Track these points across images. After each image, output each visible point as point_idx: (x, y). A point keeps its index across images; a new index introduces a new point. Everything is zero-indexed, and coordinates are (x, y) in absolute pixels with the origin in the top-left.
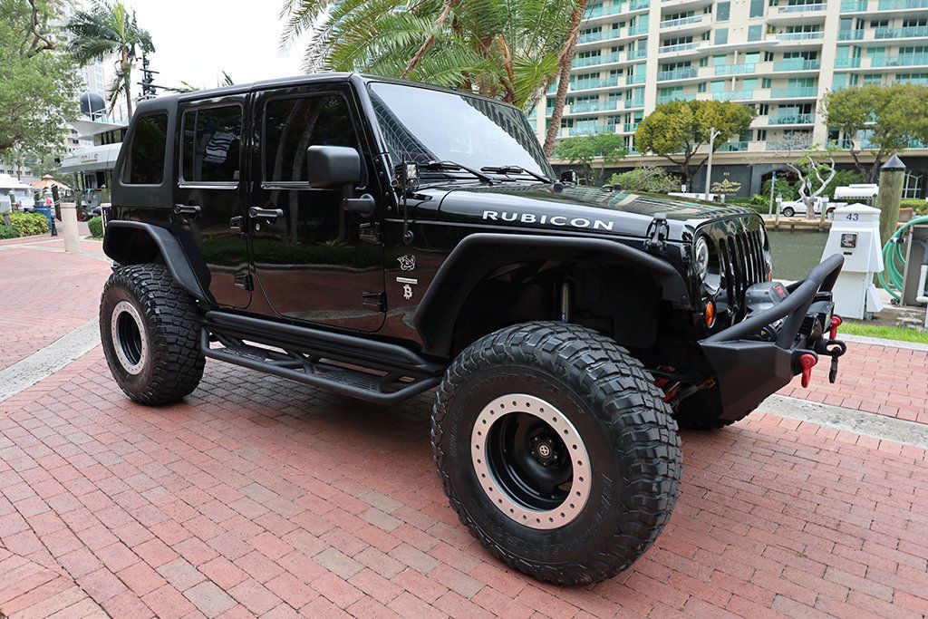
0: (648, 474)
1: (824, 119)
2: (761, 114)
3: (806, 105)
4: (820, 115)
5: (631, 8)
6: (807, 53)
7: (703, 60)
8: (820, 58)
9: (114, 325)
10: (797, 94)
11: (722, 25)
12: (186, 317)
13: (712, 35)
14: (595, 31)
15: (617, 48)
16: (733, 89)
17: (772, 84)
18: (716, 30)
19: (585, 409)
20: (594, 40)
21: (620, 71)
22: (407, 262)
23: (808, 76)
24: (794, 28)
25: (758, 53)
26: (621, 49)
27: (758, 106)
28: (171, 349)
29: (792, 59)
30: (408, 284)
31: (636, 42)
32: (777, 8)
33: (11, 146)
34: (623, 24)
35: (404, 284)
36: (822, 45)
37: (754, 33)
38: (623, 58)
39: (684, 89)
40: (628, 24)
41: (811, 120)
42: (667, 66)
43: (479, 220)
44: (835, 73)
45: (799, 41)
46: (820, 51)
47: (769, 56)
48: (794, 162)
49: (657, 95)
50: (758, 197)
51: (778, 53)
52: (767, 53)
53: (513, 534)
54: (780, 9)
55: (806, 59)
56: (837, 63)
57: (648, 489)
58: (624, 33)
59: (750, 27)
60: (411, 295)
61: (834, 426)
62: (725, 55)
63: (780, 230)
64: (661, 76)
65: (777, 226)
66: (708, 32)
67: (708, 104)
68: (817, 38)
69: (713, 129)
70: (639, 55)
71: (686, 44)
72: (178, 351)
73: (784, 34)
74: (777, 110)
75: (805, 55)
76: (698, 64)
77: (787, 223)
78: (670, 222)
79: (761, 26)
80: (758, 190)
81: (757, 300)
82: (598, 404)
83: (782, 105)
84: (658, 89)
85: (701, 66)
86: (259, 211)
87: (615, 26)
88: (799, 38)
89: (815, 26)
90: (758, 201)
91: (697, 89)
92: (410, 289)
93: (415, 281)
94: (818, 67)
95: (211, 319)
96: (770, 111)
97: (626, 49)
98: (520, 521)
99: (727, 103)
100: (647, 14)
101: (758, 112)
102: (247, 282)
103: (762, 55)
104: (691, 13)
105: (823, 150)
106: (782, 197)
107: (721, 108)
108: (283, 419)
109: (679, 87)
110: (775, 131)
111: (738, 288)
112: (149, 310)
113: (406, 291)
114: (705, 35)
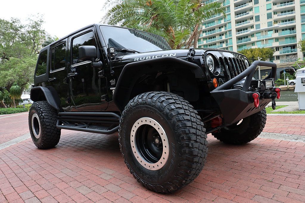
0: (188, 140)
1: (300, 50)
2: (276, 50)
3: (293, 46)
4: (299, 48)
5: (225, 21)
6: (290, 28)
7: (252, 35)
8: (296, 29)
10: (289, 42)
11: (258, 23)
12: (53, 117)
13: (255, 26)
14: (213, 30)
15: (221, 35)
16: (265, 44)
17: (279, 40)
18: (256, 25)
19: (163, 117)
20: (213, 33)
21: (223, 42)
22: (113, 82)
23: (292, 36)
24: (285, 21)
25: (272, 30)
26: (223, 35)
27: (275, 48)
28: (48, 127)
29: (285, 31)
30: (113, 90)
31: (228, 32)
32: (277, 15)
33: (26, 83)
34: (222, 27)
36: (295, 25)
37: (270, 24)
38: (224, 38)
39: (247, 46)
40: (224, 27)
41: (296, 51)
42: (240, 38)
44: (302, 34)
45: (286, 25)
46: (295, 27)
47: (276, 31)
48: (291, 66)
49: (237, 48)
50: (280, 80)
51: (280, 30)
52: (275, 30)
53: (146, 174)
54: (278, 15)
55: (290, 30)
56: (302, 31)
57: (188, 145)
58: (223, 30)
59: (268, 22)
61: (296, 141)
62: (260, 33)
63: (289, 90)
64: (238, 42)
65: (288, 89)
66: (253, 26)
67: (256, 50)
68: (293, 23)
69: (259, 57)
70: (229, 36)
71: (245, 31)
72: (50, 128)
73: (281, 23)
74: (282, 49)
75: (290, 29)
76: (251, 36)
77: (292, 87)
79: (272, 21)
80: (279, 77)
82: (167, 115)
83: (284, 47)
84: (237, 46)
85: (252, 37)
86: (70, 75)
87: (220, 28)
88: (287, 24)
89: (292, 19)
90: (280, 81)
91: (252, 45)
93: (115, 88)
94: (295, 33)
95: (60, 115)
96: (279, 49)
97: (225, 35)
98: (148, 168)
99: (263, 48)
100: (230, 22)
101: (275, 50)
102: (69, 100)
103: (274, 31)
104: (246, 20)
105: (302, 60)
106: (289, 78)
107: (261, 51)
108: (85, 150)
109: (245, 45)
110: (283, 56)
112: (41, 114)
114: (252, 27)
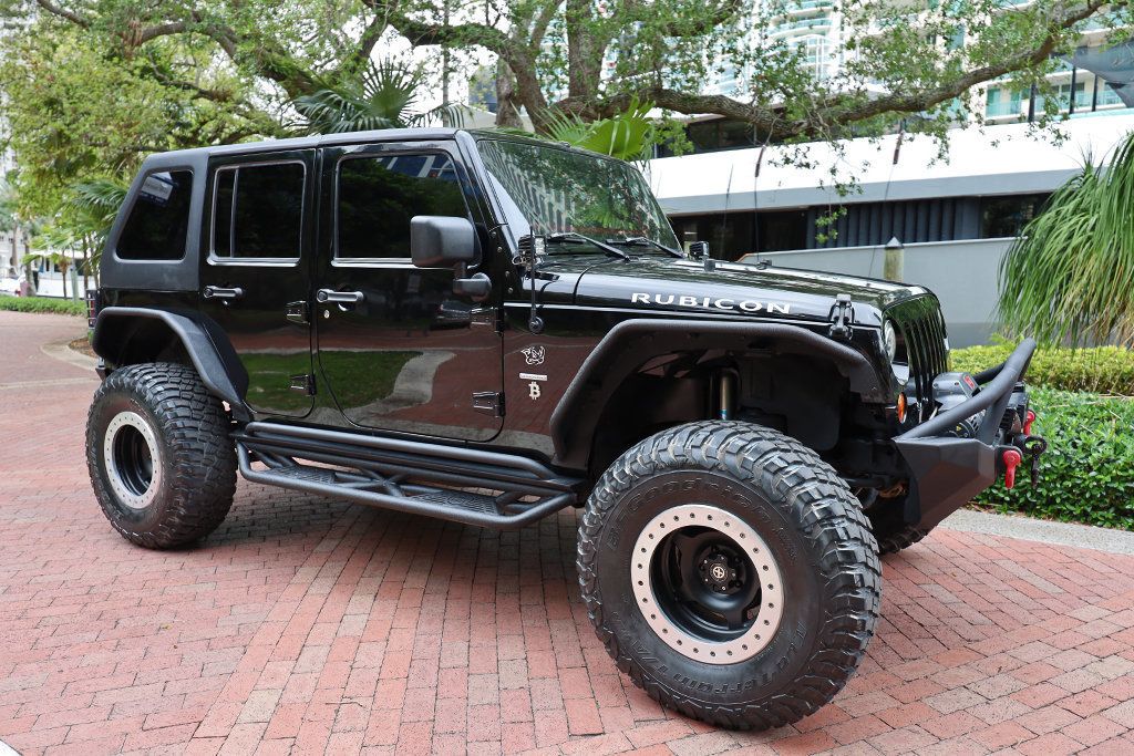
9: (108, 444)
22: (533, 354)
30: (534, 382)
35: (530, 381)
43: (627, 303)
60: (539, 395)
78: (854, 305)
81: (946, 393)
86: (331, 295)
92: (537, 387)
93: (544, 378)
95: (252, 432)
102: (310, 383)
111: (925, 379)
113: (532, 390)
